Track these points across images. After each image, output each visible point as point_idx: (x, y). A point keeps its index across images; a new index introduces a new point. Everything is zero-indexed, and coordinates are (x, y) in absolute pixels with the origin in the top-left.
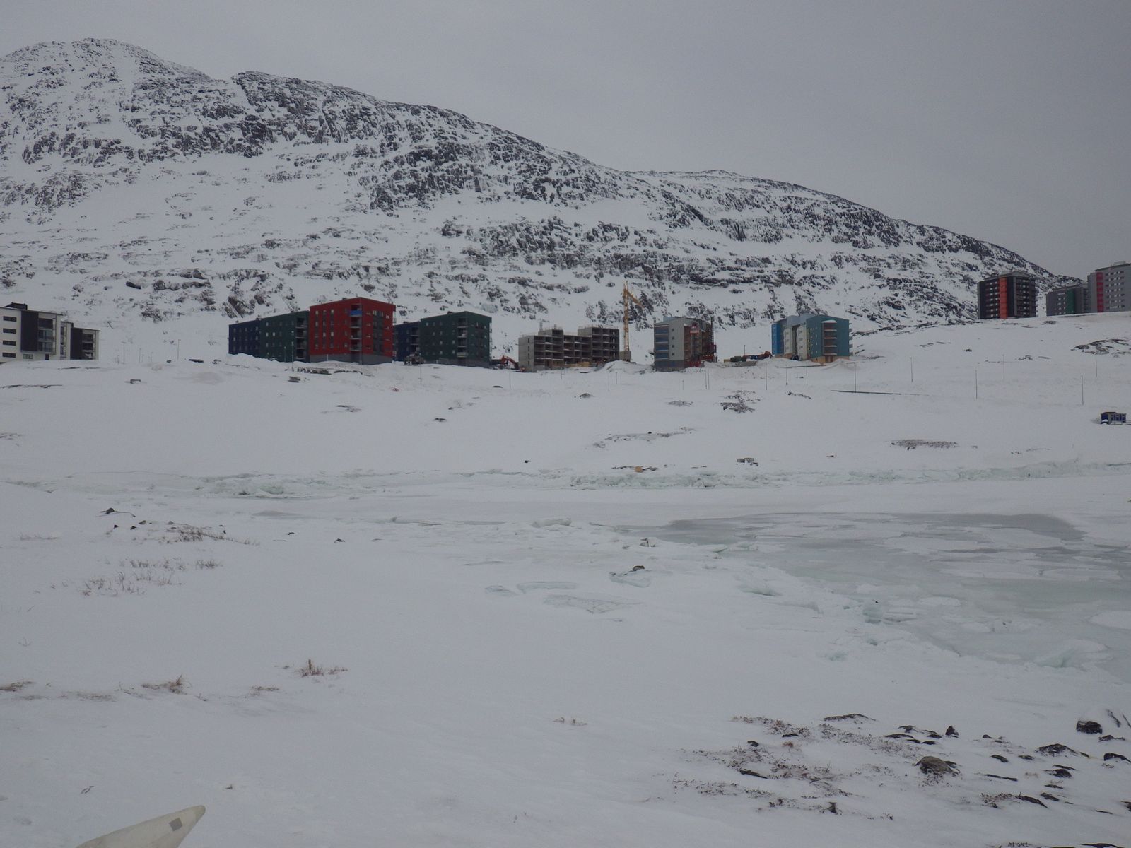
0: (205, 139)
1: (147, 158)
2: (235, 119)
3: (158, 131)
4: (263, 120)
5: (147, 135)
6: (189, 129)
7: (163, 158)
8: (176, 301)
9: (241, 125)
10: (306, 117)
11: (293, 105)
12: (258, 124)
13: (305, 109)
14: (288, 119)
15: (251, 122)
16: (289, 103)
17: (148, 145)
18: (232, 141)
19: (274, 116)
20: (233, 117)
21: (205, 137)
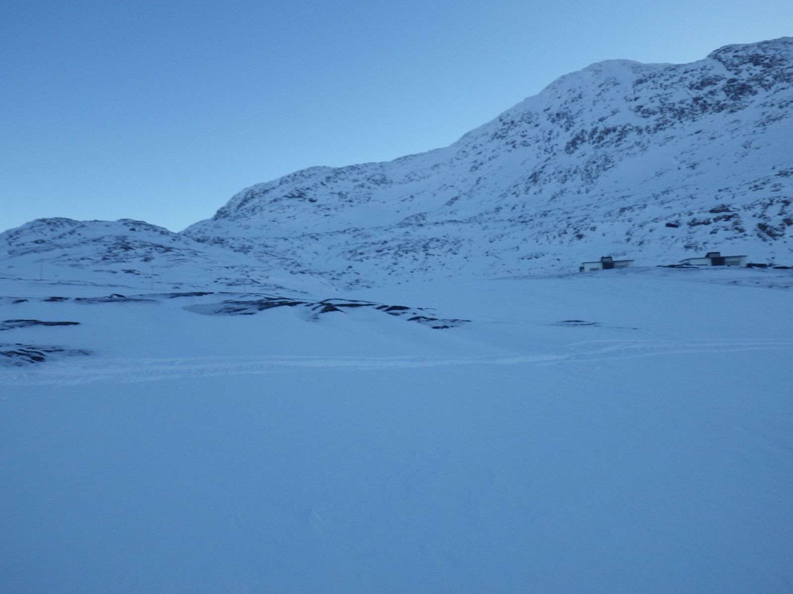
0: (696, 107)
1: (653, 131)
2: (717, 86)
3: (658, 110)
4: (742, 80)
5: (649, 115)
6: (682, 102)
7: (665, 128)
8: (712, 233)
9: (723, 89)
10: (782, 67)
11: (767, 61)
12: (739, 84)
13: (780, 60)
14: (765, 73)
15: (732, 84)
16: (763, 61)
17: (652, 121)
18: (718, 103)
19: (751, 74)
20: (715, 84)
21: (695, 105)
